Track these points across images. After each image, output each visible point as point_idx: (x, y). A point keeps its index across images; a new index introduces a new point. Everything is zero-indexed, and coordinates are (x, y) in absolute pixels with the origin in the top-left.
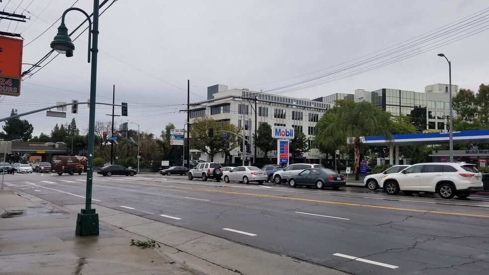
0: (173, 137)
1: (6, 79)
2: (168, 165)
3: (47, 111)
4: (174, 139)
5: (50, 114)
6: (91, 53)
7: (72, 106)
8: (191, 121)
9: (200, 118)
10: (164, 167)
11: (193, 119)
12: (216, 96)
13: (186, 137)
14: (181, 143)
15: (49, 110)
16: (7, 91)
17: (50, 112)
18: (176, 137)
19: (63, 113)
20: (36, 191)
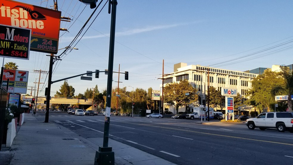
0: (153, 95)
1: (48, 40)
2: (150, 112)
3: (81, 77)
4: (154, 96)
5: (83, 78)
6: (111, 5)
7: (96, 74)
8: (165, 85)
9: (170, 83)
10: (148, 114)
11: (166, 84)
12: (179, 70)
13: (161, 95)
14: (158, 98)
15: (82, 76)
16: (49, 50)
17: (83, 77)
18: (155, 95)
19: (90, 77)
20: (72, 126)
